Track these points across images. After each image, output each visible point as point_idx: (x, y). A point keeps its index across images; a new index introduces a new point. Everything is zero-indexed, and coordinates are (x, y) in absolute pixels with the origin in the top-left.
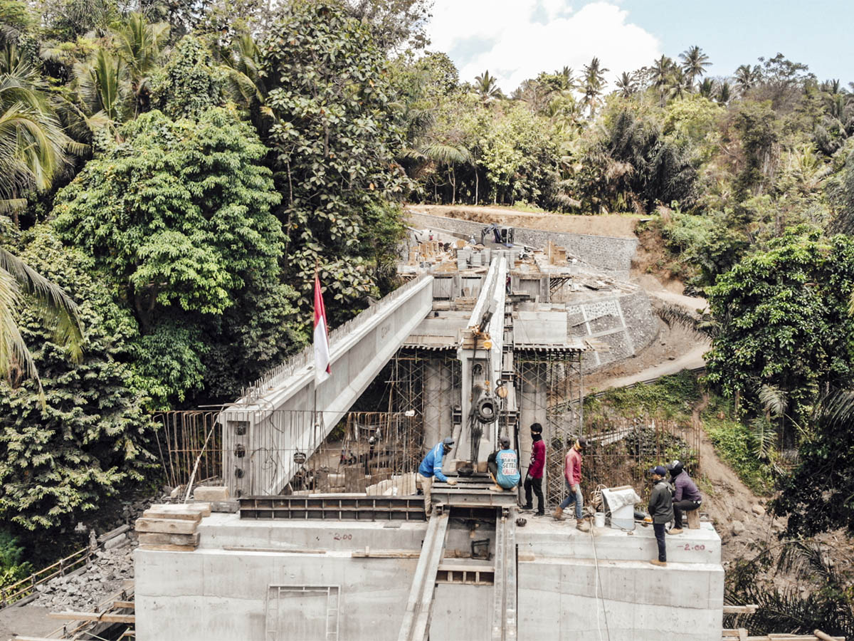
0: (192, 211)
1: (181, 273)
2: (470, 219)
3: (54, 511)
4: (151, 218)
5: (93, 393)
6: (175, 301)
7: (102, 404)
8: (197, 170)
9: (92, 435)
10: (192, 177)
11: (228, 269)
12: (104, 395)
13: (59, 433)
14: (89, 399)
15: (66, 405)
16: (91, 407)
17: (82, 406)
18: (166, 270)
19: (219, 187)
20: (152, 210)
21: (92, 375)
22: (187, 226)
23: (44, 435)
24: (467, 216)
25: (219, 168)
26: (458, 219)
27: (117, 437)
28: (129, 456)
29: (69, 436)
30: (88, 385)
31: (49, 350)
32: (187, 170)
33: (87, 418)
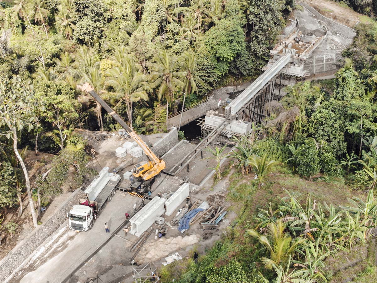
0: (227, 43)
1: (224, 56)
3: (202, 93)
5: (209, 74)
6: (223, 59)
8: (229, 35)
9: (208, 81)
10: (228, 37)
11: (233, 53)
14: (208, 75)
15: (205, 76)
16: (209, 77)
17: (207, 77)
18: (222, 55)
19: (232, 39)
21: (209, 71)
22: (226, 46)
25: (232, 35)
26: (316, 10)
27: (212, 82)
28: (214, 85)
30: (208, 73)
31: (202, 67)
32: (227, 35)
33: (208, 79)
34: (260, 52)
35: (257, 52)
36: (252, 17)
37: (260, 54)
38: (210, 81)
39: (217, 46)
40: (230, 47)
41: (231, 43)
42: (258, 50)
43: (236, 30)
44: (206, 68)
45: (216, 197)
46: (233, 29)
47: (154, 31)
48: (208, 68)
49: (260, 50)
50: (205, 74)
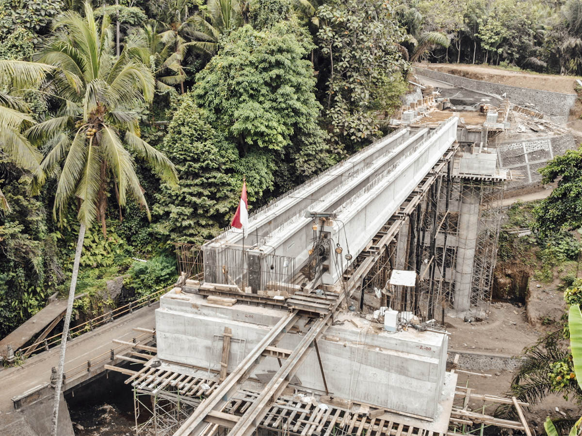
0: (264, 90)
1: (256, 128)
2: (464, 76)
4: (241, 95)
5: (213, 189)
6: (255, 142)
7: (218, 195)
8: (267, 65)
9: (212, 211)
10: (265, 70)
11: (285, 124)
12: (219, 191)
13: (196, 209)
14: (211, 192)
15: (200, 195)
16: (212, 197)
17: (207, 196)
18: (249, 126)
19: (278, 77)
20: (242, 90)
21: (212, 180)
22: (261, 99)
23: (188, 211)
24: (462, 74)
25: (279, 64)
26: (456, 76)
27: (226, 213)
29: (200, 211)
30: (210, 185)
31: (190, 166)
32: (262, 66)
36: (326, 32)
38: (217, 210)
39: (233, 101)
40: (274, 104)
41: (274, 90)
44: (202, 167)
48: (207, 169)
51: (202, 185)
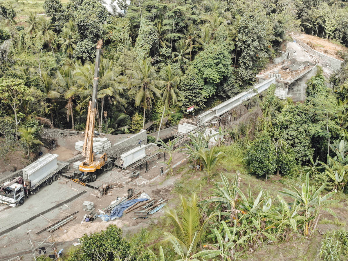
0: (214, 65)
5: (196, 94)
6: (209, 81)
9: (194, 101)
11: (219, 75)
13: (190, 100)
15: (192, 96)
17: (194, 96)
18: (208, 76)
19: (218, 62)
20: (207, 66)
22: (213, 68)
25: (219, 58)
26: (308, 46)
27: (199, 102)
28: (200, 105)
31: (189, 87)
32: (214, 58)
33: (194, 98)
34: (246, 77)
35: (244, 77)
36: (239, 44)
37: (246, 78)
38: (196, 101)
39: (204, 68)
40: (217, 70)
41: (217, 65)
42: (245, 75)
43: (222, 54)
45: (162, 190)
46: (220, 52)
47: (146, 53)
48: (194, 88)
49: (247, 75)
50: (192, 94)
51: (192, 93)
